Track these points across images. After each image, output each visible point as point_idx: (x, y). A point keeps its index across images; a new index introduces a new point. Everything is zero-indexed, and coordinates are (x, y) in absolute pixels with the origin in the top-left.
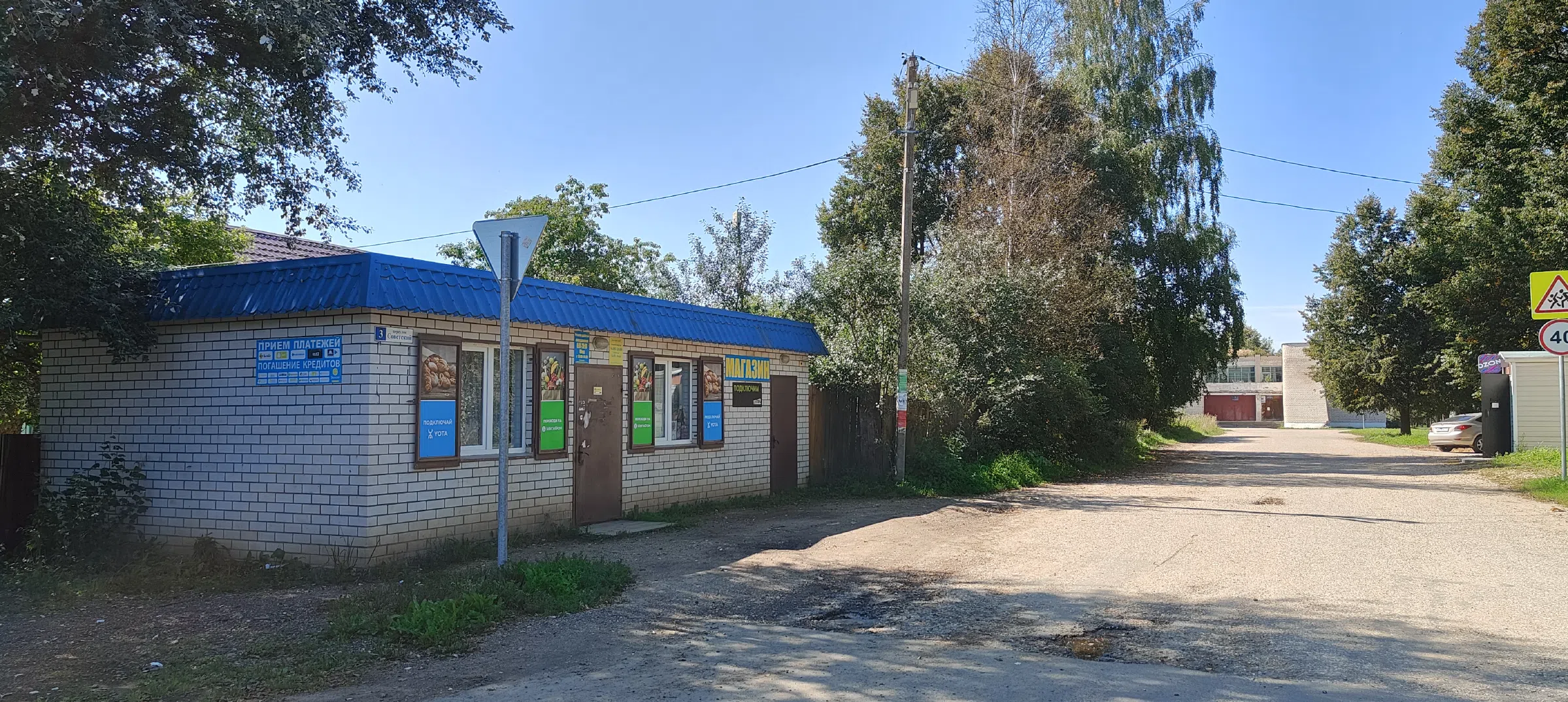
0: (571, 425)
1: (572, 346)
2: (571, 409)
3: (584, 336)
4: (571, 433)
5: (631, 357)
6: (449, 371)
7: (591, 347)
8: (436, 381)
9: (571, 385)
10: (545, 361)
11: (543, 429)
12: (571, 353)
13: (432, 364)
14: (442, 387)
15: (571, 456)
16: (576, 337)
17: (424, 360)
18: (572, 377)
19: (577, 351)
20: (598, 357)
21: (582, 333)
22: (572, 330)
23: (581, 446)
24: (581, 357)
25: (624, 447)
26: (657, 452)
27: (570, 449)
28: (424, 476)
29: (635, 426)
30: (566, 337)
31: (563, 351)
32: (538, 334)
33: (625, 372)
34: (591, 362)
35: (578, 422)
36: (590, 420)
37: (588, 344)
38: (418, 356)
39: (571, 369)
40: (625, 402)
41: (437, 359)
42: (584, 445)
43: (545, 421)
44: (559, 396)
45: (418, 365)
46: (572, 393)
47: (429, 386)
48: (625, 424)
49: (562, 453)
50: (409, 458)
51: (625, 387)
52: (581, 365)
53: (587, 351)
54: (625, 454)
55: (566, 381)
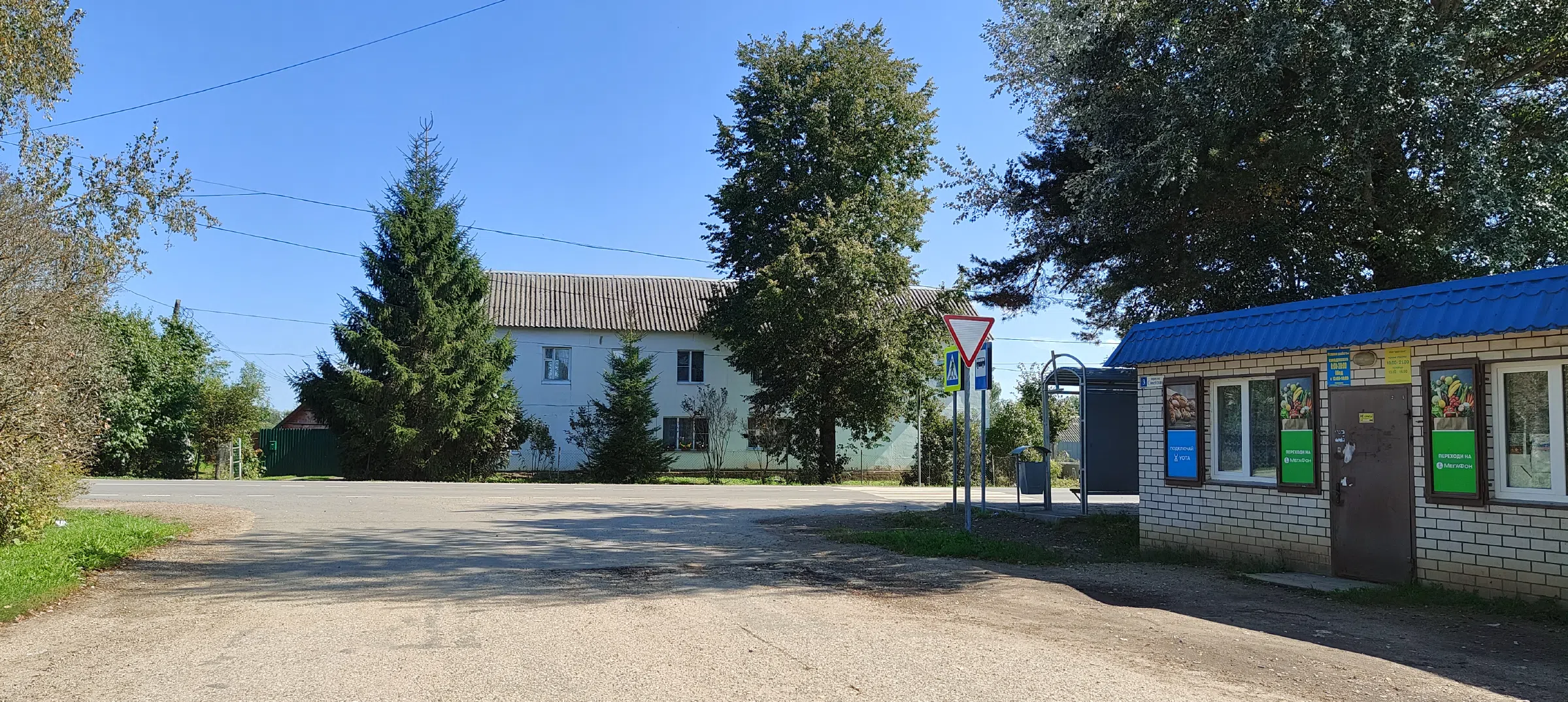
0: (1325, 459)
1: (1324, 367)
2: (1325, 440)
3: (1343, 354)
4: (1325, 467)
5: (1427, 369)
6: (1190, 406)
7: (1353, 366)
8: (1179, 415)
9: (1324, 412)
10: (1285, 389)
11: (1286, 460)
12: (1323, 376)
13: (1175, 402)
14: (1184, 420)
15: (1327, 495)
16: (1329, 357)
17: (1168, 399)
18: (1325, 403)
19: (1331, 373)
20: (1362, 376)
21: (1340, 351)
22: (1324, 350)
23: (1340, 484)
24: (1338, 379)
25: (1419, 492)
26: (1493, 508)
27: (1325, 485)
28: (1176, 491)
29: (1439, 466)
30: (1318, 359)
31: (1312, 375)
32: (1278, 361)
33: (1416, 391)
34: (1353, 383)
35: (1336, 457)
36: (1354, 455)
37: (1348, 363)
38: (1165, 395)
39: (1324, 394)
40: (1417, 431)
41: (1178, 397)
42: (1344, 482)
43: (1287, 452)
44: (1306, 425)
45: (1165, 402)
46: (1325, 422)
47: (1173, 419)
48: (1419, 461)
49: (1315, 488)
50: (1162, 475)
51: (1417, 411)
52: (1336, 389)
53: (1347, 372)
54: (1420, 502)
55: (1316, 407)
